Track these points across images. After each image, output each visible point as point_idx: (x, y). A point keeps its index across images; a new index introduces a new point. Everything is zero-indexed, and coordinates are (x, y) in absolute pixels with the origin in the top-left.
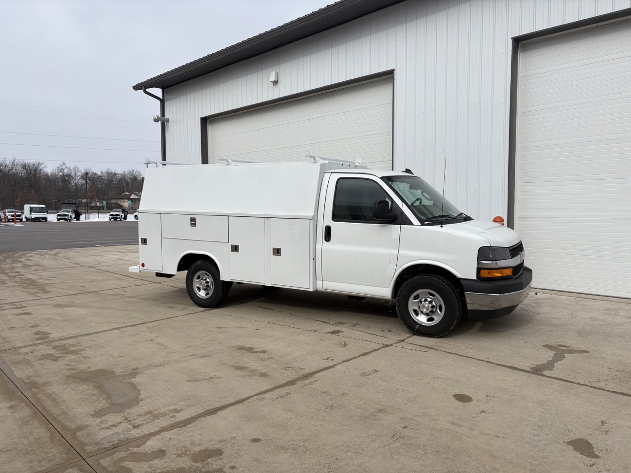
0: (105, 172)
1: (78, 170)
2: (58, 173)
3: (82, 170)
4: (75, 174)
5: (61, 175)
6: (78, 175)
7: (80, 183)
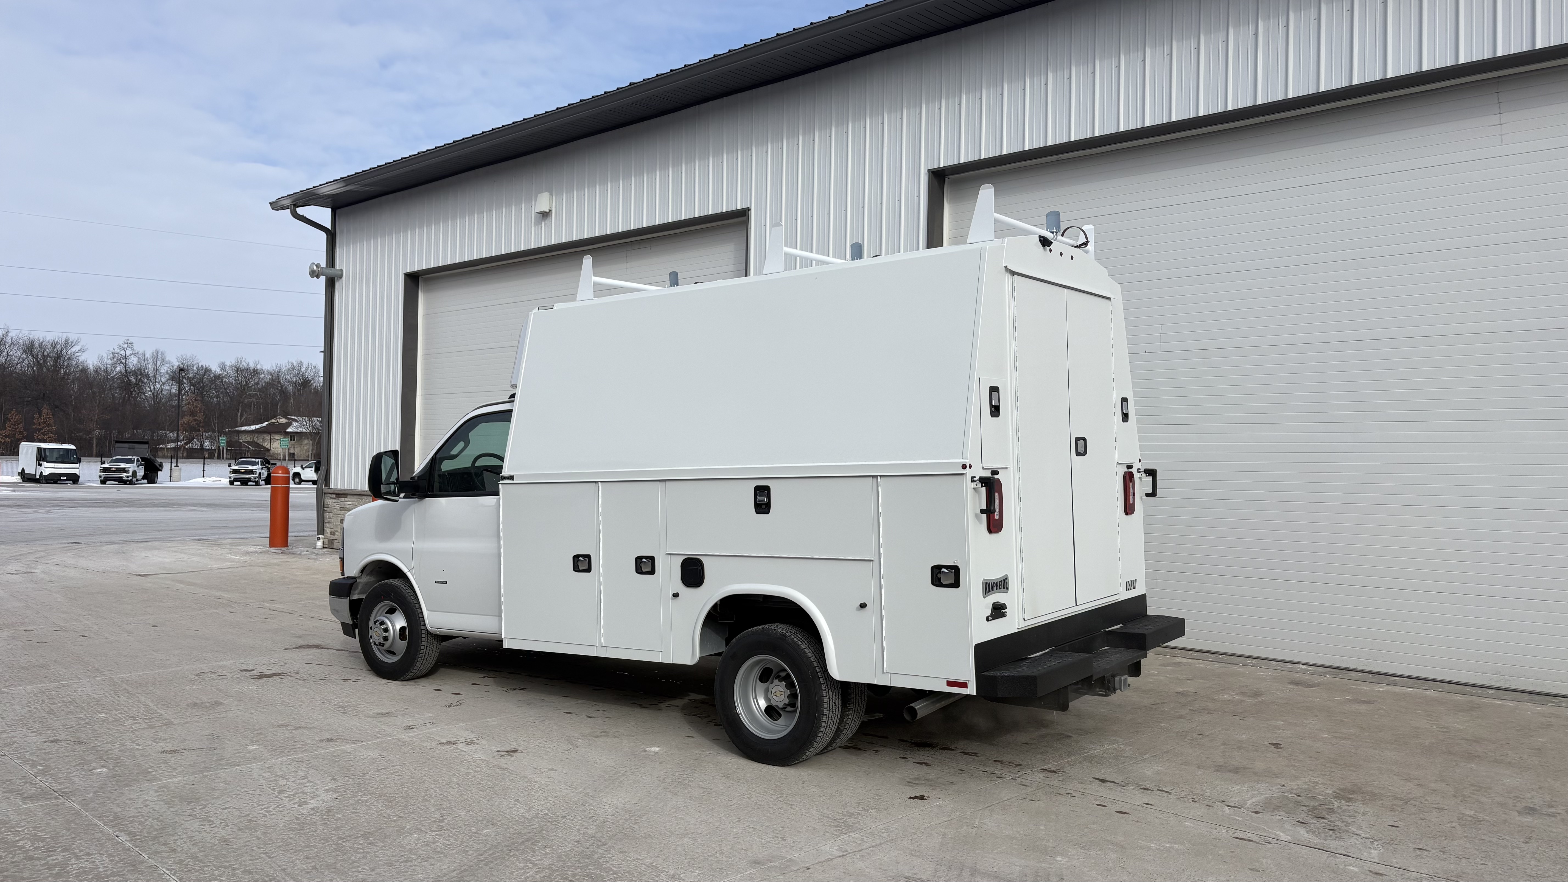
0: (231, 366)
1: (163, 361)
2: (114, 365)
3: (174, 360)
4: (156, 370)
5: (121, 372)
6: (163, 371)
7: (165, 392)
